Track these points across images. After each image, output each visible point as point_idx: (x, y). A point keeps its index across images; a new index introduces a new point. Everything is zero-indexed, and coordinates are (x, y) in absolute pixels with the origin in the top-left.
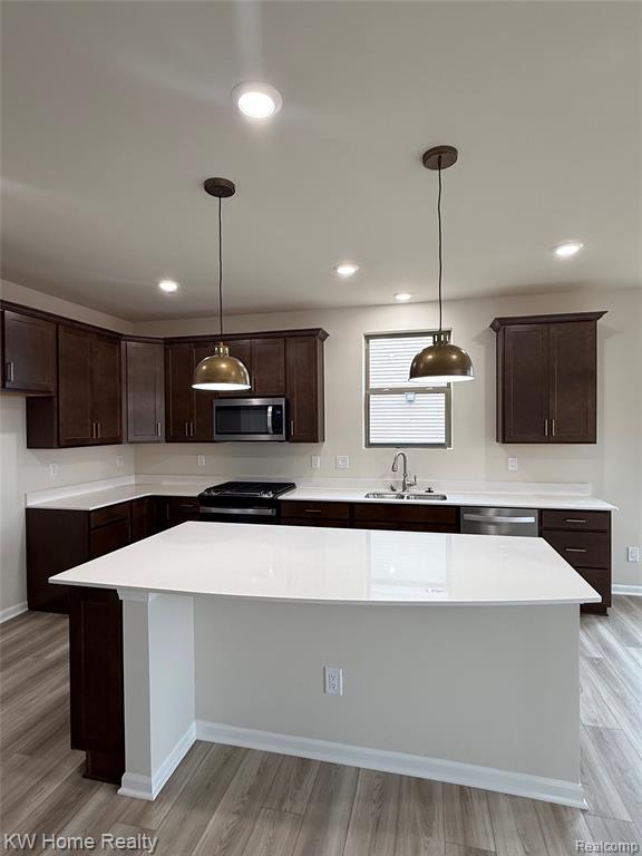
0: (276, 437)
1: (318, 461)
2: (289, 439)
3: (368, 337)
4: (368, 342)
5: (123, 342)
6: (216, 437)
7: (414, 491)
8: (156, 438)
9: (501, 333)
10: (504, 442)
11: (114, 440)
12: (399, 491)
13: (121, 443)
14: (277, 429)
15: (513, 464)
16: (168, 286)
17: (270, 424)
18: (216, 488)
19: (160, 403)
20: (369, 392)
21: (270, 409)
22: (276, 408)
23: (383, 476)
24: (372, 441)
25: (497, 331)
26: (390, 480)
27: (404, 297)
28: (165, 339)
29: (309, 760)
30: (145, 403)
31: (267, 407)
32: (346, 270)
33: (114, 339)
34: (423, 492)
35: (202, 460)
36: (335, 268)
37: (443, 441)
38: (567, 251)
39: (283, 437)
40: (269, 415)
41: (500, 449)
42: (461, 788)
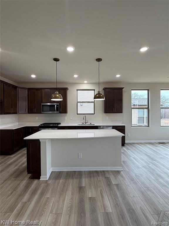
0: (57, 112)
1: (66, 118)
2: (60, 113)
3: (77, 90)
4: (77, 91)
5: (17, 89)
6: (42, 112)
7: (87, 124)
8: (26, 113)
9: (105, 91)
10: (106, 113)
11: (15, 113)
12: (84, 124)
13: (17, 114)
14: (57, 110)
15: (107, 118)
16: (33, 76)
17: (56, 109)
18: (43, 124)
19: (27, 104)
20: (78, 102)
21: (56, 106)
22: (57, 105)
23: (81, 121)
24: (78, 113)
25: (104, 90)
26: (82, 122)
27: (86, 82)
28: (28, 88)
29: (76, 171)
30: (23, 104)
31: (55, 105)
32: (76, 76)
33: (15, 87)
34: (89, 124)
35: (37, 118)
36: (73, 76)
37: (93, 113)
38: (118, 76)
39: (59, 112)
40: (56, 107)
41: (105, 114)
42: (103, 171)
